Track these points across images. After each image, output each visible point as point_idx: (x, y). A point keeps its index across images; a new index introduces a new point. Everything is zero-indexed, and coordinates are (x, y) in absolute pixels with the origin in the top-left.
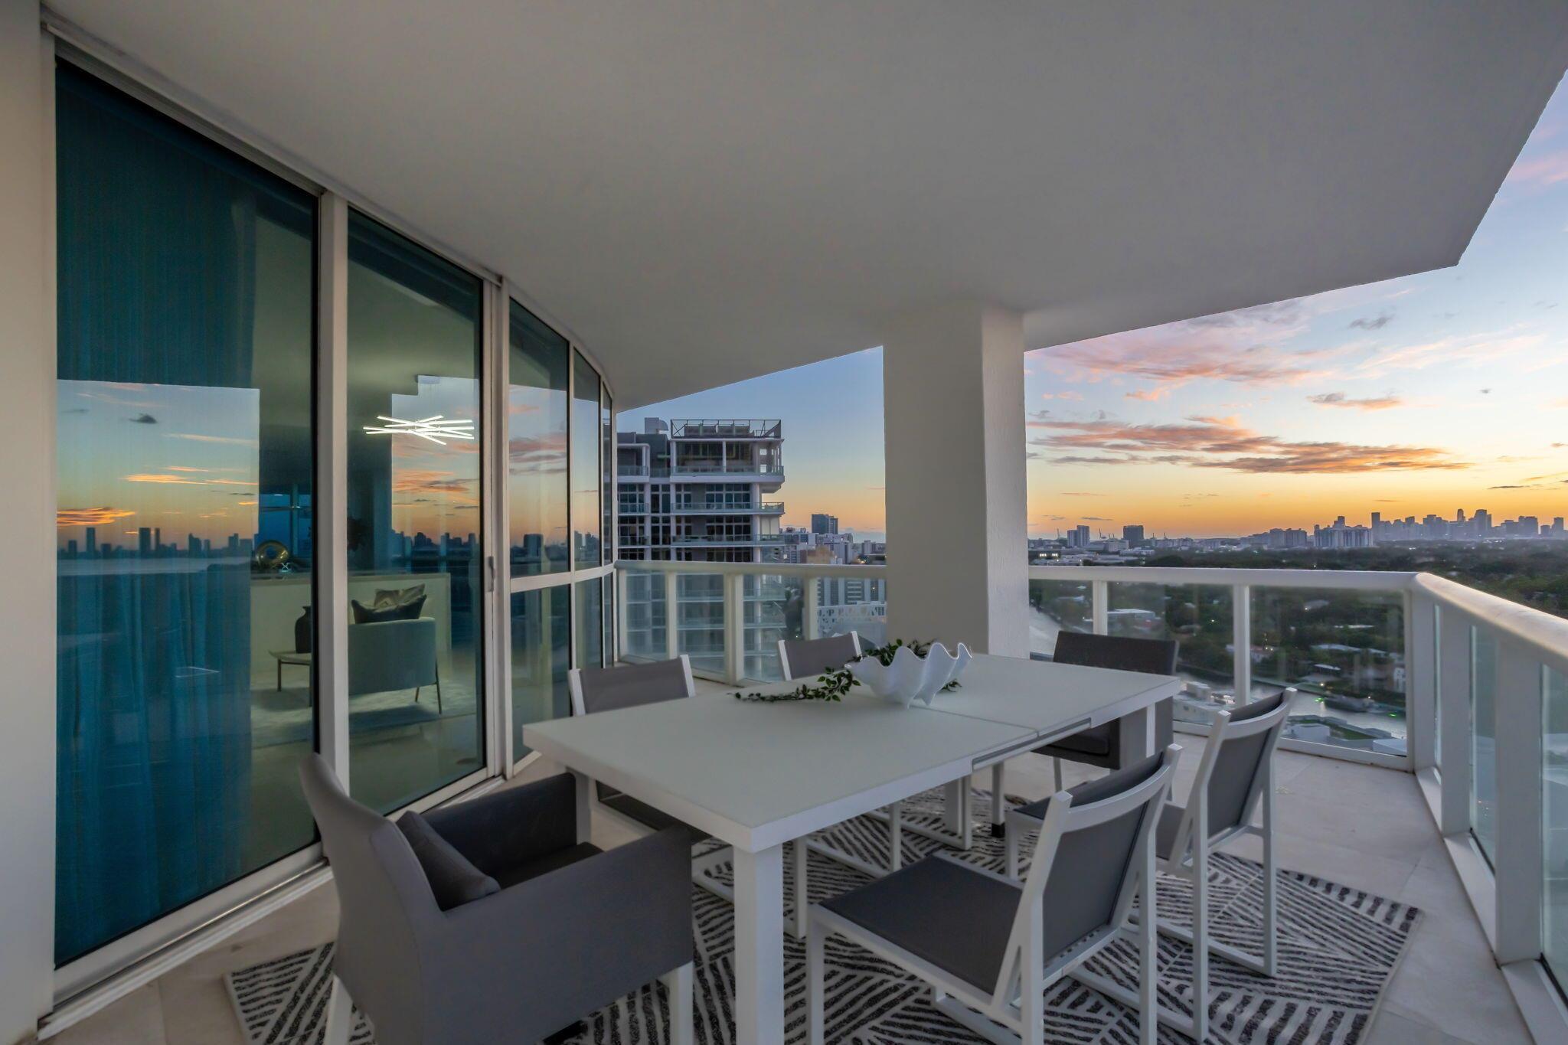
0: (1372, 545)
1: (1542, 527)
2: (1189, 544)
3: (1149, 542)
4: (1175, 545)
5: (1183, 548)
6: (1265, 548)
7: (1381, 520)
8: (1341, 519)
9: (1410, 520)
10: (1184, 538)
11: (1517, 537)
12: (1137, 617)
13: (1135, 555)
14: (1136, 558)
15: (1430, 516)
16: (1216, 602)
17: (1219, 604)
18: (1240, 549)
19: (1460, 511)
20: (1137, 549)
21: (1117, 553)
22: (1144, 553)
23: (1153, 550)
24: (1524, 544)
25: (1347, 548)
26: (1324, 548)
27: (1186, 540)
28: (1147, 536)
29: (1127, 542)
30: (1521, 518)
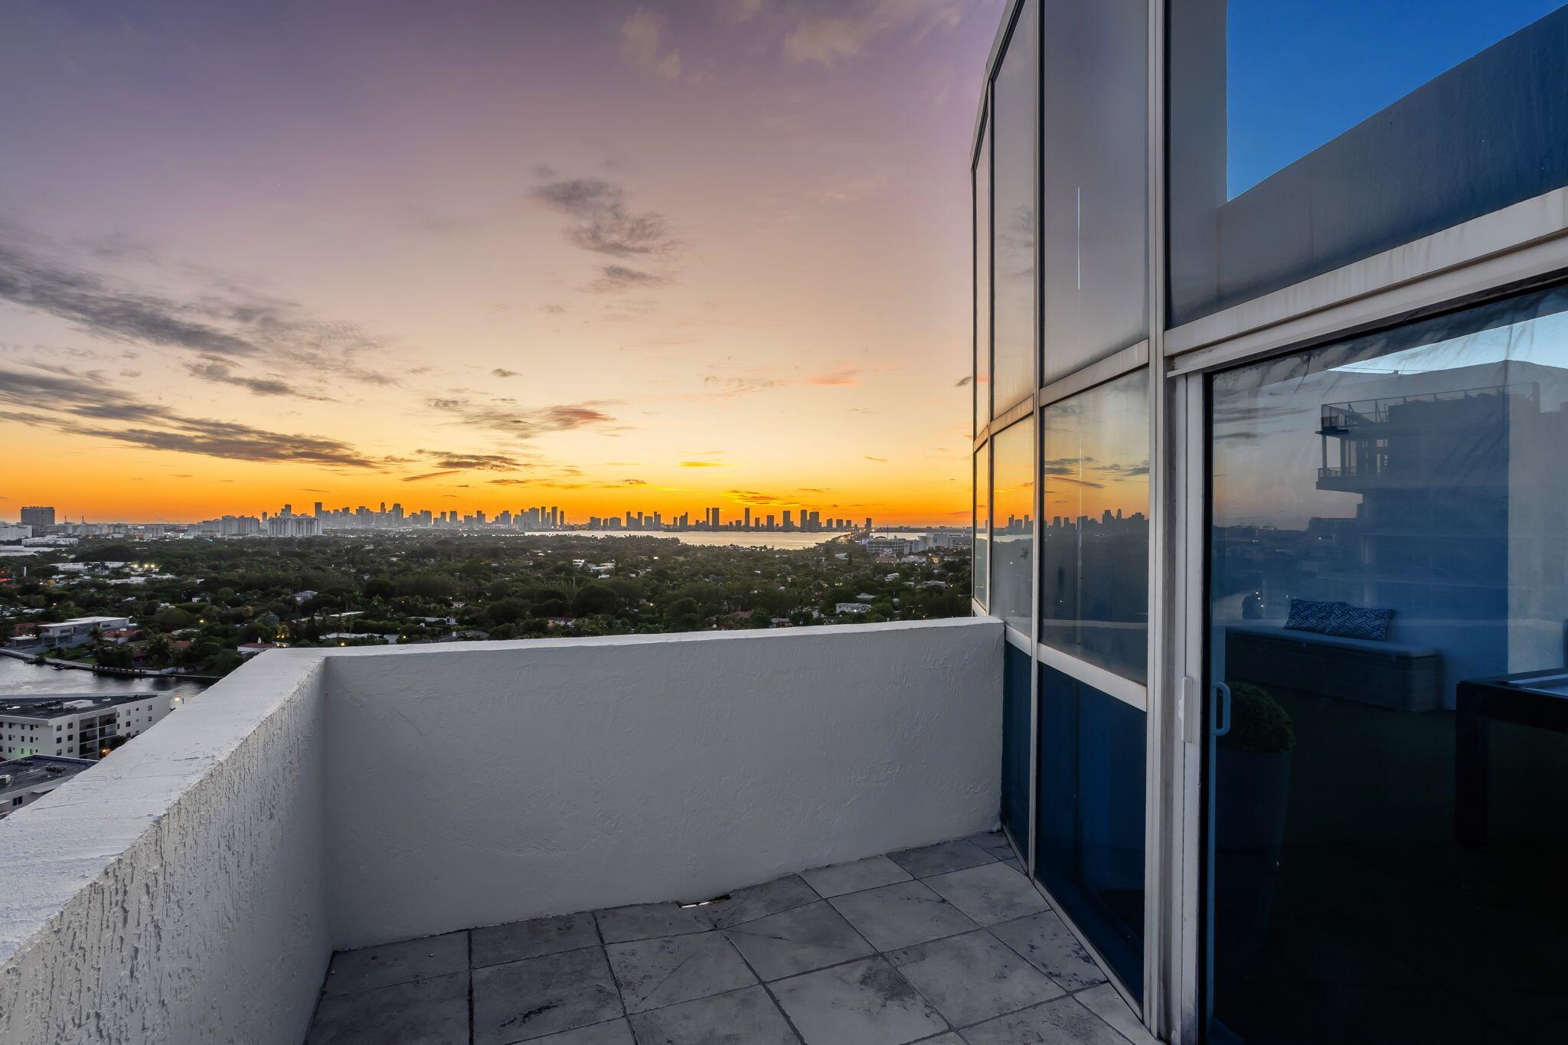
0: (320, 533)
1: (434, 519)
2: (122, 530)
3: (63, 528)
4: (105, 531)
5: (116, 536)
6: (219, 536)
7: (323, 509)
8: (288, 507)
9: (346, 510)
10: (116, 523)
11: (419, 526)
12: (104, 626)
13: (49, 546)
14: (52, 549)
15: (362, 508)
16: (195, 600)
17: (199, 601)
18: (191, 537)
19: (383, 504)
20: (49, 539)
21: (18, 542)
22: (63, 543)
23: (75, 539)
24: (428, 533)
25: (299, 536)
26: (281, 536)
27: (118, 526)
28: (58, 521)
29: (30, 528)
30: (422, 511)
